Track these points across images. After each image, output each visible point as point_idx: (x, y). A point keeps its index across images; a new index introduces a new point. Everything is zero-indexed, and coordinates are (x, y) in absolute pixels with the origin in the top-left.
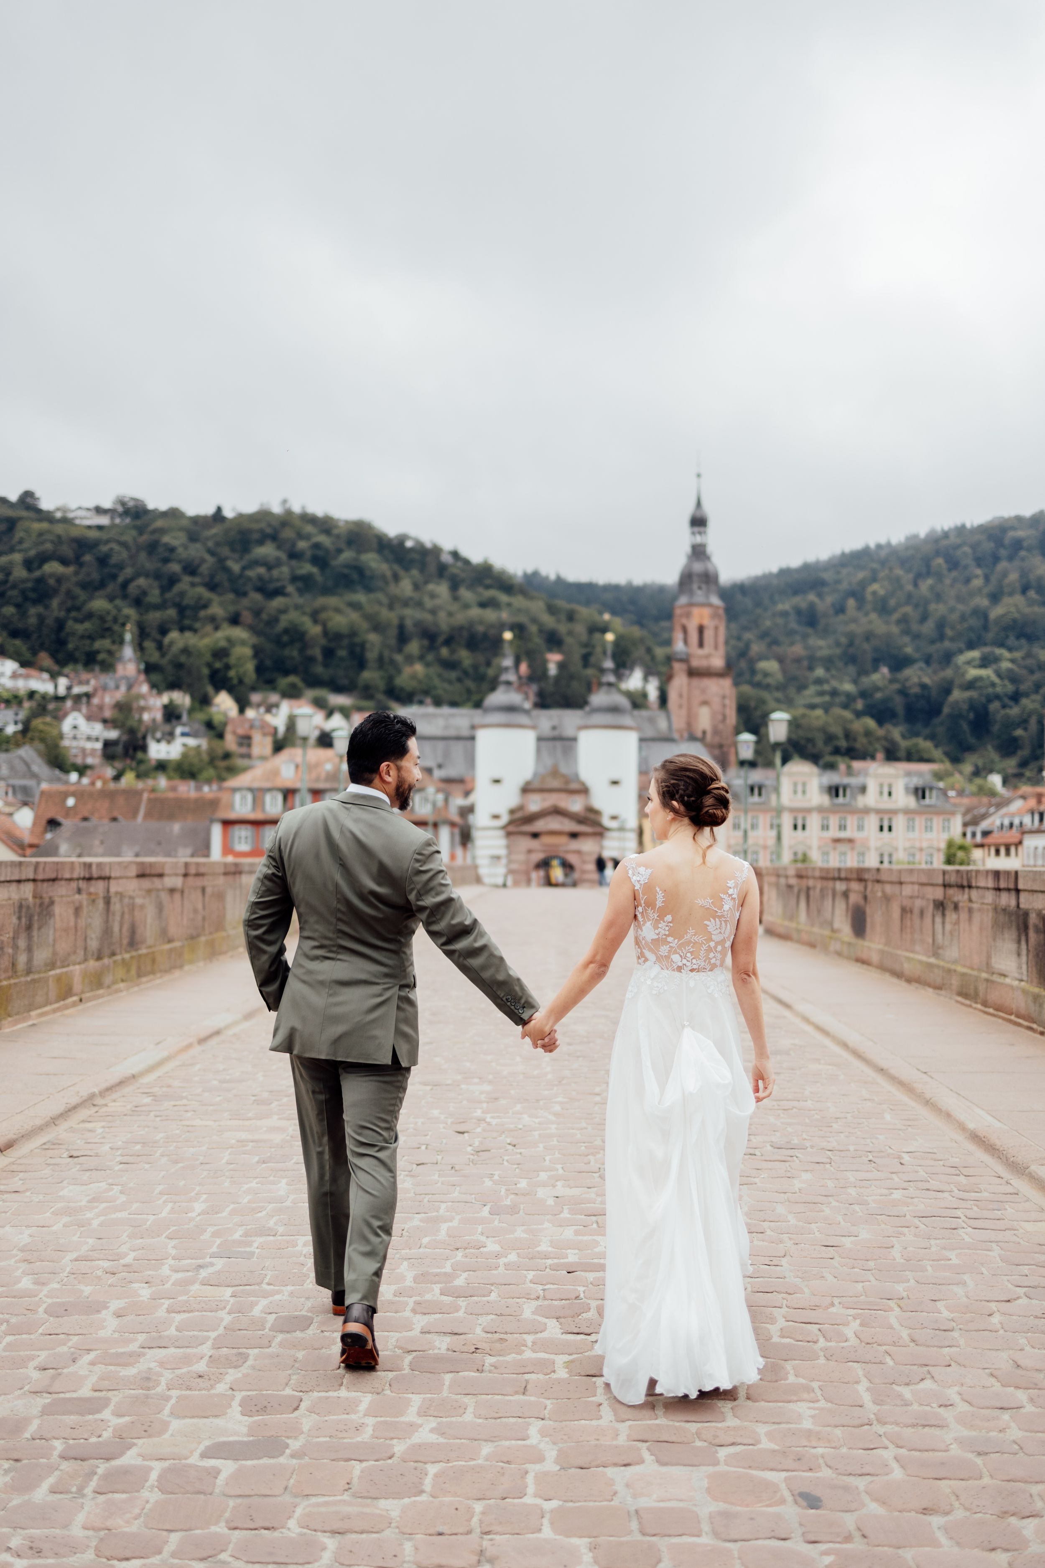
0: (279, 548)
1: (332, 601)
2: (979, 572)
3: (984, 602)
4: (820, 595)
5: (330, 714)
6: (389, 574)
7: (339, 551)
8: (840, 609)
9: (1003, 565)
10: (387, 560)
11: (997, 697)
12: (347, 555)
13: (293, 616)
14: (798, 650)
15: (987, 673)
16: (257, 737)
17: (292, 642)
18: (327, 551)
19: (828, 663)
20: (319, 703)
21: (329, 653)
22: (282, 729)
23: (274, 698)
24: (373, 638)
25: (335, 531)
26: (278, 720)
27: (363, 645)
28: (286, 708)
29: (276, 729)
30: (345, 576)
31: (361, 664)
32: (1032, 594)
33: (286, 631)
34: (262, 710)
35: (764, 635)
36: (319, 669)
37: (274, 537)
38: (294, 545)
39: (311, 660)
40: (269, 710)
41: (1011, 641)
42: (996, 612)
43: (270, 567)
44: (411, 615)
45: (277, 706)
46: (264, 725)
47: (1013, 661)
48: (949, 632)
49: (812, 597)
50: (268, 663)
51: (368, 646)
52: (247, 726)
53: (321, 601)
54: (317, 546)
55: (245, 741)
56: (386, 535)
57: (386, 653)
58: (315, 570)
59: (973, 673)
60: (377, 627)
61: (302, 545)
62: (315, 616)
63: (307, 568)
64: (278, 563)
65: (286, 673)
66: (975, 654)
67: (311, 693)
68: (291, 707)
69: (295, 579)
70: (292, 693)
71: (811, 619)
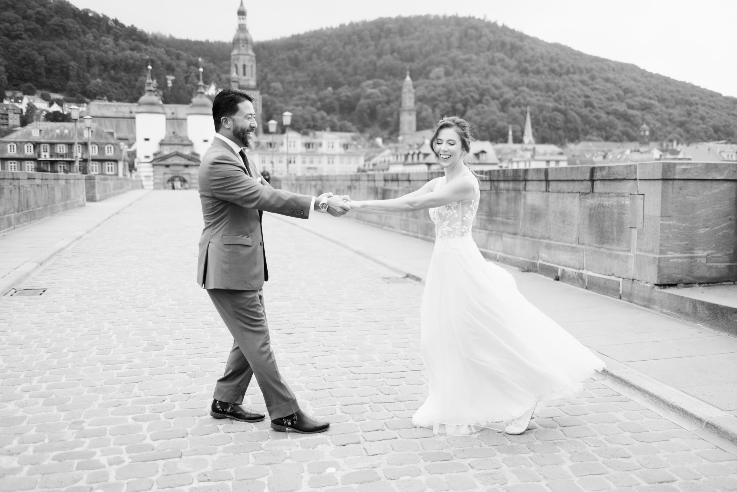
0: (16, 13)
1: (49, 43)
2: (372, 43)
3: (374, 58)
4: (300, 51)
5: (51, 104)
6: (80, 30)
7: (52, 16)
8: (310, 59)
9: (383, 40)
10: (79, 23)
11: (380, 102)
12: (56, 19)
13: (27, 50)
14: (290, 78)
15: (376, 91)
16: (11, 115)
17: (27, 65)
18: (44, 16)
19: (304, 84)
20: (45, 98)
21: (49, 71)
22: (25, 111)
23: (19, 94)
24: (72, 63)
25: (49, 6)
26: (23, 106)
27: (68, 68)
28: (26, 100)
29: (21, 110)
30: (56, 30)
31: (68, 78)
32: (395, 54)
33: (24, 58)
34: (12, 100)
35: (274, 70)
36: (44, 80)
37: (13, 7)
38: (26, 12)
39: (40, 74)
40: (16, 101)
41: (386, 76)
42: (380, 62)
43: (12, 24)
44: (94, 53)
45: (22, 99)
46: (14, 109)
47: (387, 86)
48: (359, 71)
49: (296, 52)
50: (15, 75)
51: (71, 68)
52: (5, 108)
53: (42, 43)
54: (38, 13)
55: (4, 117)
56: (78, 9)
57: (81, 72)
58: (38, 26)
59: (370, 91)
60: (75, 58)
61: (30, 12)
62: (40, 51)
63: (34, 25)
64: (17, 21)
65: (26, 81)
66: (370, 82)
67: (39, 92)
68: (29, 100)
69: (27, 30)
70: (29, 92)
71: (295, 63)
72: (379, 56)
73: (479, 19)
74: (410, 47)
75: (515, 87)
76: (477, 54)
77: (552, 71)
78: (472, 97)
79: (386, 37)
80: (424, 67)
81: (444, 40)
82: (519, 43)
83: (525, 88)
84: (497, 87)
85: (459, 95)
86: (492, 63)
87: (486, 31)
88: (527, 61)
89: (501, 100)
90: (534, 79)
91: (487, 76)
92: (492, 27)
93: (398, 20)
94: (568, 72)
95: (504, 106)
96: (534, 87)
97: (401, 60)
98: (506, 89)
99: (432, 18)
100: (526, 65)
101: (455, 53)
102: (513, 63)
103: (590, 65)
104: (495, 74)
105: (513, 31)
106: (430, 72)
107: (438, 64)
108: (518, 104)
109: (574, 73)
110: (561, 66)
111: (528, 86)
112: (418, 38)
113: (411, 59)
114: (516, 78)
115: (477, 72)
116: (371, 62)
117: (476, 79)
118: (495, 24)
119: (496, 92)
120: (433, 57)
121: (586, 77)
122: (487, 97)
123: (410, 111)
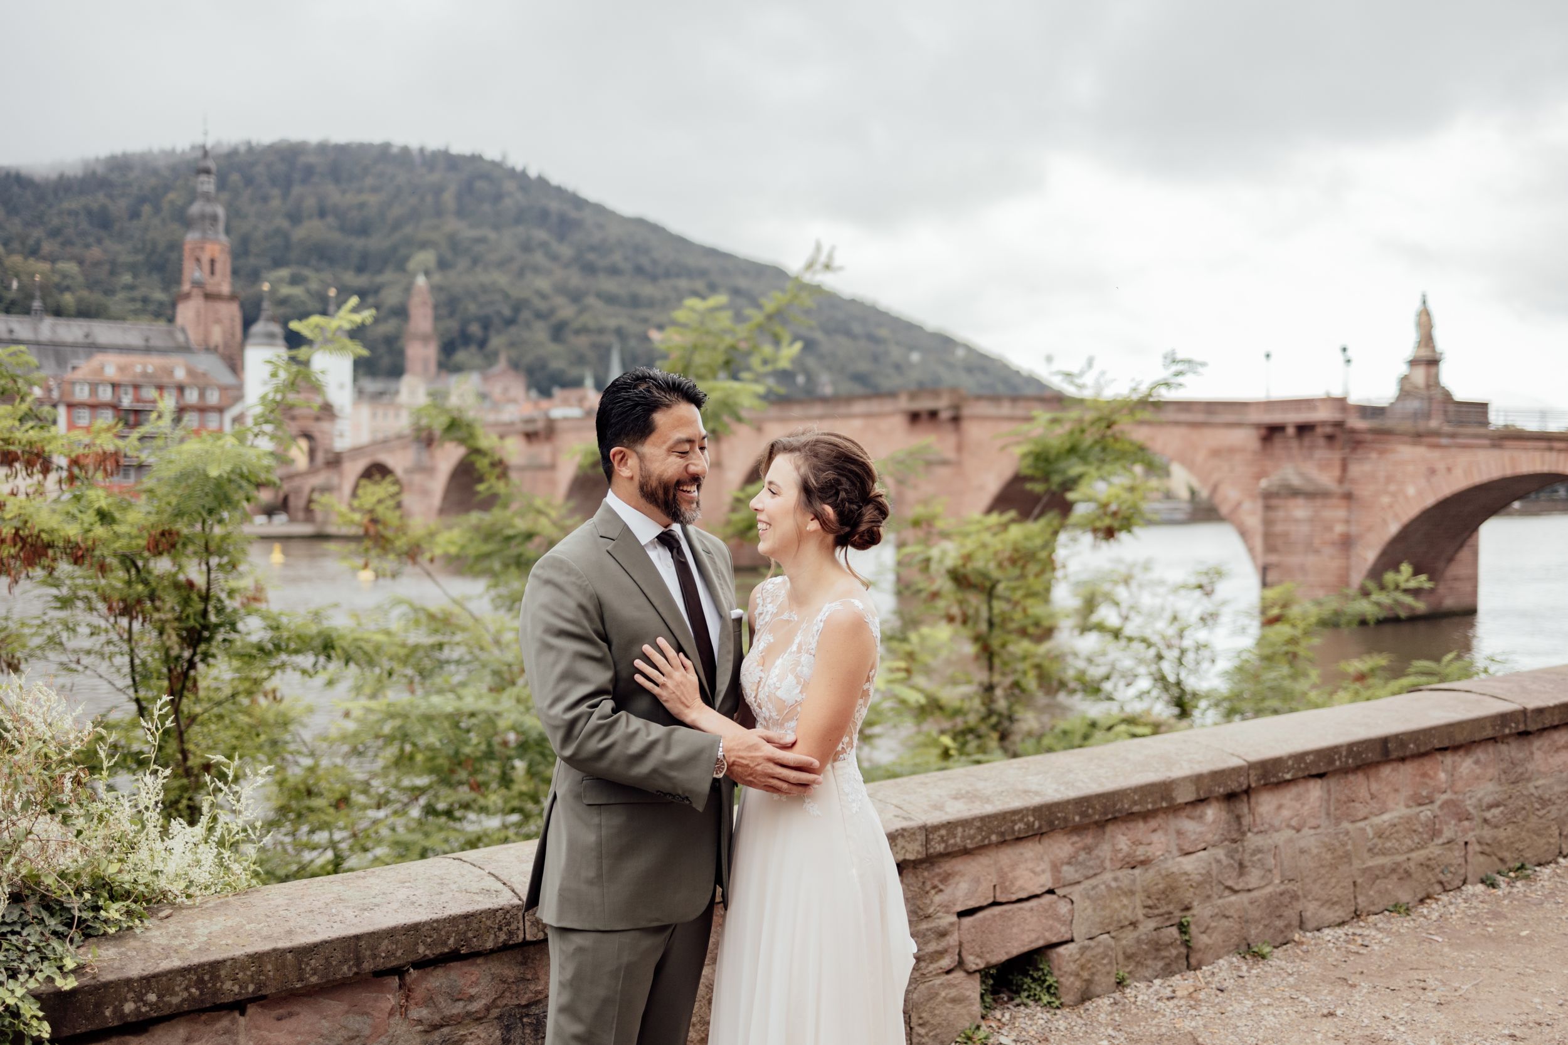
2: (274, 192)
4: (110, 196)
8: (135, 215)
9: (297, 190)
14: (95, 252)
15: (297, 291)
19: (133, 268)
32: (330, 220)
35: (55, 233)
41: (315, 262)
42: (299, 233)
49: (101, 197)
59: (285, 290)
66: (284, 273)
71: (103, 221)
72: (295, 218)
73: (494, 164)
74: (362, 206)
75: (576, 297)
76: (496, 227)
77: (639, 270)
78: (499, 313)
79: (305, 181)
80: (394, 249)
81: (429, 199)
82: (573, 214)
83: (591, 300)
84: (543, 296)
85: (472, 308)
86: (526, 247)
87: (509, 186)
88: (593, 248)
89: (554, 320)
90: (609, 285)
91: (521, 273)
92: (520, 178)
93: (323, 148)
94: (667, 274)
95: (558, 332)
96: (610, 299)
97: (342, 229)
98: (560, 301)
99: (395, 150)
100: (591, 257)
101: (452, 224)
102: (566, 251)
103: (705, 263)
104: (537, 270)
105: (560, 191)
106: (406, 258)
107: (424, 245)
108: (583, 330)
109: (678, 275)
110: (654, 262)
111: (599, 295)
112: (375, 190)
113: (364, 230)
114: (576, 280)
115: (502, 264)
116: (278, 232)
117: (501, 279)
118: (523, 175)
119: (542, 305)
120: (408, 230)
122: (525, 315)
123: (425, 339)
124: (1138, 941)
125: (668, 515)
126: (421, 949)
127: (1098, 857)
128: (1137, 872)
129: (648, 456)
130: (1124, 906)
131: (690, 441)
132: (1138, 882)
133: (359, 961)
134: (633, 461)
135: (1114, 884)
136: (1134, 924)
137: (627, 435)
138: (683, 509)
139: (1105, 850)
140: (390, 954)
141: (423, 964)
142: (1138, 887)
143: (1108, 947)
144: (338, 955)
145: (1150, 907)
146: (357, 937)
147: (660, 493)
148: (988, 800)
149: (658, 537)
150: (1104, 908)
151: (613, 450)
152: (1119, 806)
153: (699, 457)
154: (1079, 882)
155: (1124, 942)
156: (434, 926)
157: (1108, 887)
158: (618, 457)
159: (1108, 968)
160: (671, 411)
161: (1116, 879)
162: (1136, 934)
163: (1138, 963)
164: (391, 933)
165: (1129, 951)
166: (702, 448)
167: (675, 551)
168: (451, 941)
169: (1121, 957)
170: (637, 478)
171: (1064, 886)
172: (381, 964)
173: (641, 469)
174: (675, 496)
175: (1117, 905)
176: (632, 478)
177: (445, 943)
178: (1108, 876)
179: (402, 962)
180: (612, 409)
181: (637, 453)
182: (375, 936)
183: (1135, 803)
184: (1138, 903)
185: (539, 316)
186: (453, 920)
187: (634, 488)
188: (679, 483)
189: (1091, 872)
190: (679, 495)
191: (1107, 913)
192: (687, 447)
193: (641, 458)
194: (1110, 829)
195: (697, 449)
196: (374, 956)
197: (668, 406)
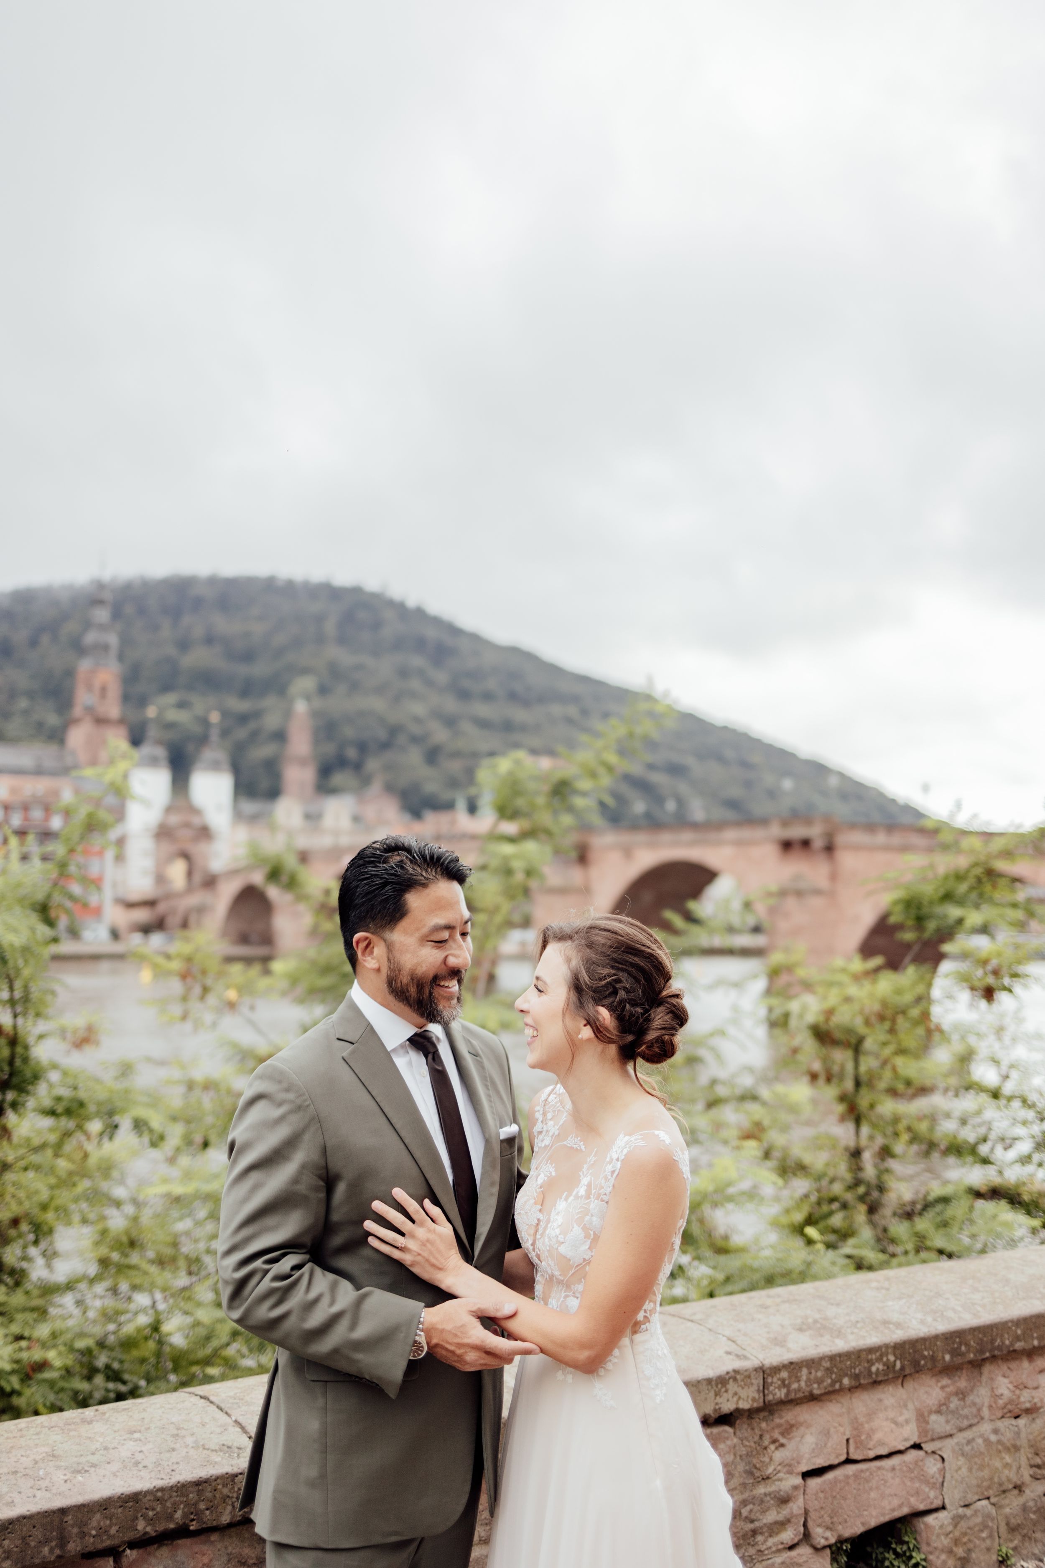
9: (186, 620)
15: (184, 716)
32: (217, 647)
72: (184, 645)
73: (373, 594)
74: (247, 634)
75: (450, 722)
76: (375, 655)
77: (513, 696)
78: (375, 737)
80: (276, 675)
81: (312, 627)
82: (450, 642)
83: (467, 727)
84: (417, 720)
85: (349, 732)
86: (404, 673)
87: (388, 616)
88: (467, 675)
89: (428, 744)
90: (482, 710)
91: (398, 699)
92: (400, 608)
93: (213, 581)
94: (541, 700)
95: (433, 755)
96: (484, 724)
97: (228, 656)
98: (435, 725)
99: (280, 583)
100: (466, 682)
101: (333, 652)
102: (441, 677)
103: (577, 689)
104: (413, 695)
105: (436, 620)
106: (287, 684)
107: (305, 671)
108: (456, 754)
109: (553, 701)
110: (528, 688)
111: (474, 720)
112: (260, 619)
113: (248, 657)
114: (451, 705)
115: (379, 690)
117: (378, 704)
118: (402, 605)
119: (416, 730)
120: (291, 657)
121: (572, 711)
122: (402, 739)
123: (302, 762)
124: (1025, 1509)
125: (422, 1015)
126: (141, 1525)
127: (974, 1404)
128: (1021, 1422)
129: (397, 946)
130: (1007, 1466)
131: (450, 928)
132: (1023, 1435)
133: (63, 1541)
134: (379, 950)
135: (993, 1438)
136: (1019, 1488)
137: (373, 919)
138: (441, 1007)
139: (982, 1395)
140: (103, 1531)
141: (143, 1543)
142: (1023, 1442)
143: (988, 1516)
144: (38, 1533)
145: (1038, 1467)
146: (63, 1511)
147: (413, 990)
148: (839, 1333)
149: (409, 1040)
150: (981, 1468)
151: (357, 936)
152: (998, 1342)
153: (460, 947)
154: (951, 1436)
155: (1007, 1510)
156: (158, 1495)
157: (987, 1441)
158: (362, 945)
159: (988, 1542)
160: (427, 891)
161: (996, 1431)
162: (1021, 1500)
163: (1024, 1536)
164: (105, 1505)
165: (1013, 1521)
166: (464, 934)
167: (430, 1056)
168: (178, 1515)
169: (1003, 1529)
170: (385, 971)
171: (933, 1440)
172: (91, 1543)
173: (389, 960)
174: (431, 993)
175: (998, 1464)
176: (378, 970)
177: (170, 1517)
178: (986, 1428)
179: (116, 1542)
180: (357, 887)
181: (385, 941)
182: (84, 1510)
183: (1018, 1338)
184: (1024, 1461)
185: (416, 740)
186: (181, 1488)
187: (380, 982)
188: (436, 979)
189: (966, 1423)
190: (437, 992)
191: (986, 1473)
192: (445, 935)
193: (390, 947)
194: (987, 1369)
195: (458, 937)
196: (83, 1535)
197: (424, 885)
